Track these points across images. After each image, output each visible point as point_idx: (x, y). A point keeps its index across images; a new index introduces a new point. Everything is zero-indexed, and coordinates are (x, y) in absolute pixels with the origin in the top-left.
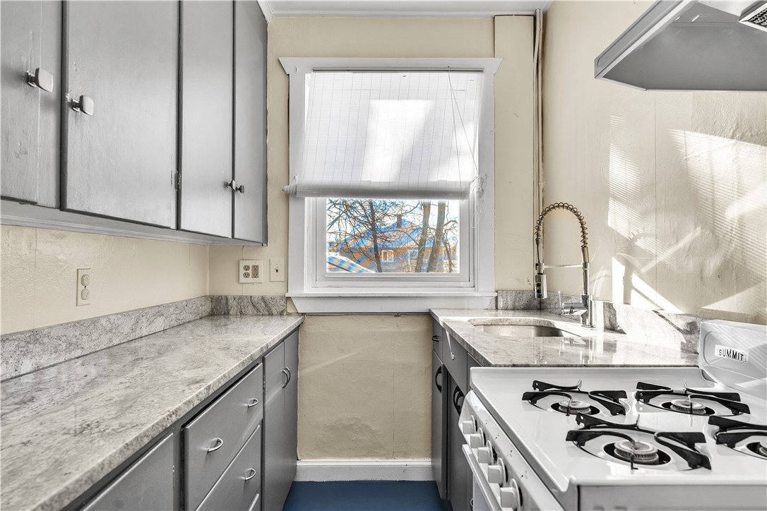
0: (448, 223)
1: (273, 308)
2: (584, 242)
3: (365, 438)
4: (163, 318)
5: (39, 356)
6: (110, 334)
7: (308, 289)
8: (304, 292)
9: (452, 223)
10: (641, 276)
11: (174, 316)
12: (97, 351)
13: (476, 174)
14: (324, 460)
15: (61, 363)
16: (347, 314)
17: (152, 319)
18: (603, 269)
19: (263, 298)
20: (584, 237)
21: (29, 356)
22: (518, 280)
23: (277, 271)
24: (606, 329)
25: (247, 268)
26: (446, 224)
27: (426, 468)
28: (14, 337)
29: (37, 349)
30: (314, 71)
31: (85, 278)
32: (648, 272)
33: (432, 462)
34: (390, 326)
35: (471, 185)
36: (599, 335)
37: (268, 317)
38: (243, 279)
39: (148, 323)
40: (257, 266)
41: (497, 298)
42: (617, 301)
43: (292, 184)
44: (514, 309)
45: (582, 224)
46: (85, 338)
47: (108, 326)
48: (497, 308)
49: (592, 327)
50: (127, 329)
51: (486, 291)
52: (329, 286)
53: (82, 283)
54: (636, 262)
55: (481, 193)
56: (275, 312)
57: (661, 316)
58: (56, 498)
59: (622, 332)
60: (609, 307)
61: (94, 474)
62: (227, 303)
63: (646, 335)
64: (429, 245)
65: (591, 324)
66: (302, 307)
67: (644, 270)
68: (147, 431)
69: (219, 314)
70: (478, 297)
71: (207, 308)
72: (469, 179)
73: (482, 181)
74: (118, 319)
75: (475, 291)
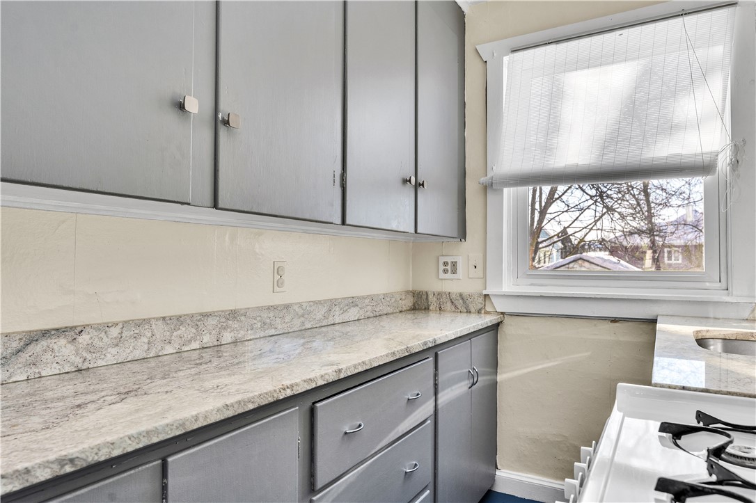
1: (471, 306)
4: (358, 308)
5: (237, 331)
6: (302, 319)
7: (508, 286)
8: (503, 290)
11: (369, 308)
12: (289, 333)
13: (728, 141)
14: (526, 475)
15: (256, 339)
16: (552, 316)
17: (345, 309)
19: (461, 295)
21: (229, 330)
23: (475, 267)
25: (446, 264)
28: (216, 314)
29: (236, 325)
30: (513, 51)
31: (280, 269)
34: (606, 333)
35: (720, 156)
37: (465, 314)
38: (442, 275)
39: (342, 311)
40: (456, 262)
43: (490, 174)
46: (278, 320)
47: (301, 312)
50: (319, 316)
51: (743, 295)
52: (532, 284)
53: (278, 274)
55: (735, 164)
56: (473, 310)
58: (144, 434)
61: (187, 423)
62: (427, 299)
66: (501, 306)
68: (253, 398)
69: (420, 309)
70: (732, 303)
71: (409, 302)
72: (716, 148)
73: (737, 149)
74: (311, 306)
75: (728, 295)
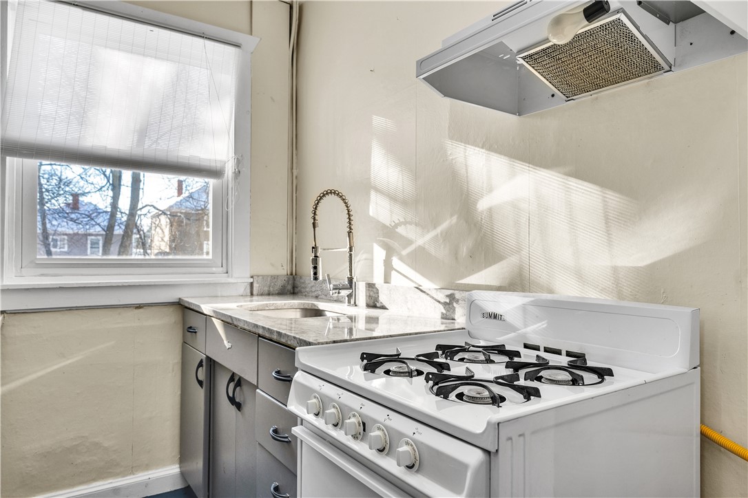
0: (143, 207)
2: (350, 228)
3: (95, 458)
7: (10, 279)
8: (4, 283)
9: (148, 208)
10: (401, 259)
13: (232, 154)
18: (363, 253)
20: (350, 223)
22: (272, 265)
24: (368, 306)
26: (141, 209)
27: (172, 476)
32: (408, 254)
33: (180, 467)
34: (131, 320)
35: (227, 165)
36: (362, 311)
41: (252, 284)
42: (378, 280)
44: (269, 294)
45: (349, 211)
48: (252, 294)
49: (356, 306)
51: (240, 276)
52: (42, 275)
54: (395, 245)
55: (237, 174)
57: (421, 291)
59: (383, 308)
60: (371, 286)
63: (408, 309)
64: (118, 231)
65: (355, 303)
67: (404, 253)
70: (232, 283)
73: (238, 162)
75: (228, 276)
